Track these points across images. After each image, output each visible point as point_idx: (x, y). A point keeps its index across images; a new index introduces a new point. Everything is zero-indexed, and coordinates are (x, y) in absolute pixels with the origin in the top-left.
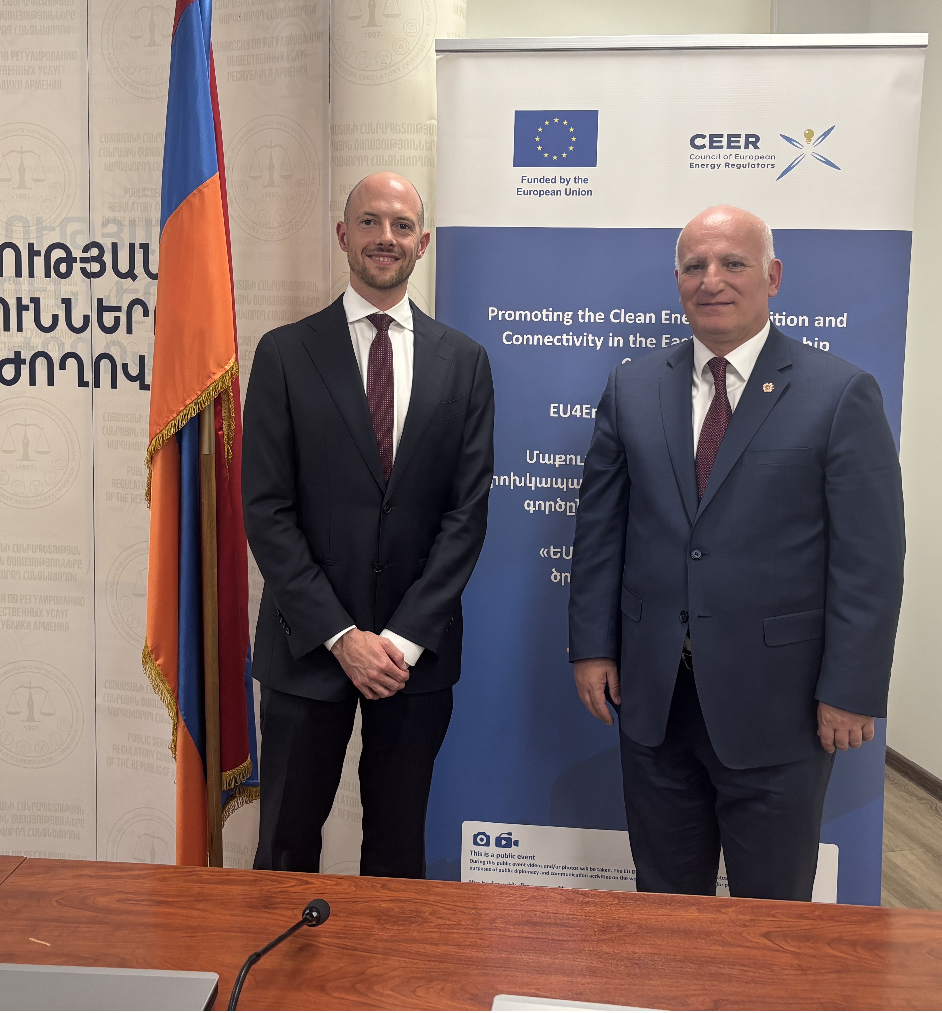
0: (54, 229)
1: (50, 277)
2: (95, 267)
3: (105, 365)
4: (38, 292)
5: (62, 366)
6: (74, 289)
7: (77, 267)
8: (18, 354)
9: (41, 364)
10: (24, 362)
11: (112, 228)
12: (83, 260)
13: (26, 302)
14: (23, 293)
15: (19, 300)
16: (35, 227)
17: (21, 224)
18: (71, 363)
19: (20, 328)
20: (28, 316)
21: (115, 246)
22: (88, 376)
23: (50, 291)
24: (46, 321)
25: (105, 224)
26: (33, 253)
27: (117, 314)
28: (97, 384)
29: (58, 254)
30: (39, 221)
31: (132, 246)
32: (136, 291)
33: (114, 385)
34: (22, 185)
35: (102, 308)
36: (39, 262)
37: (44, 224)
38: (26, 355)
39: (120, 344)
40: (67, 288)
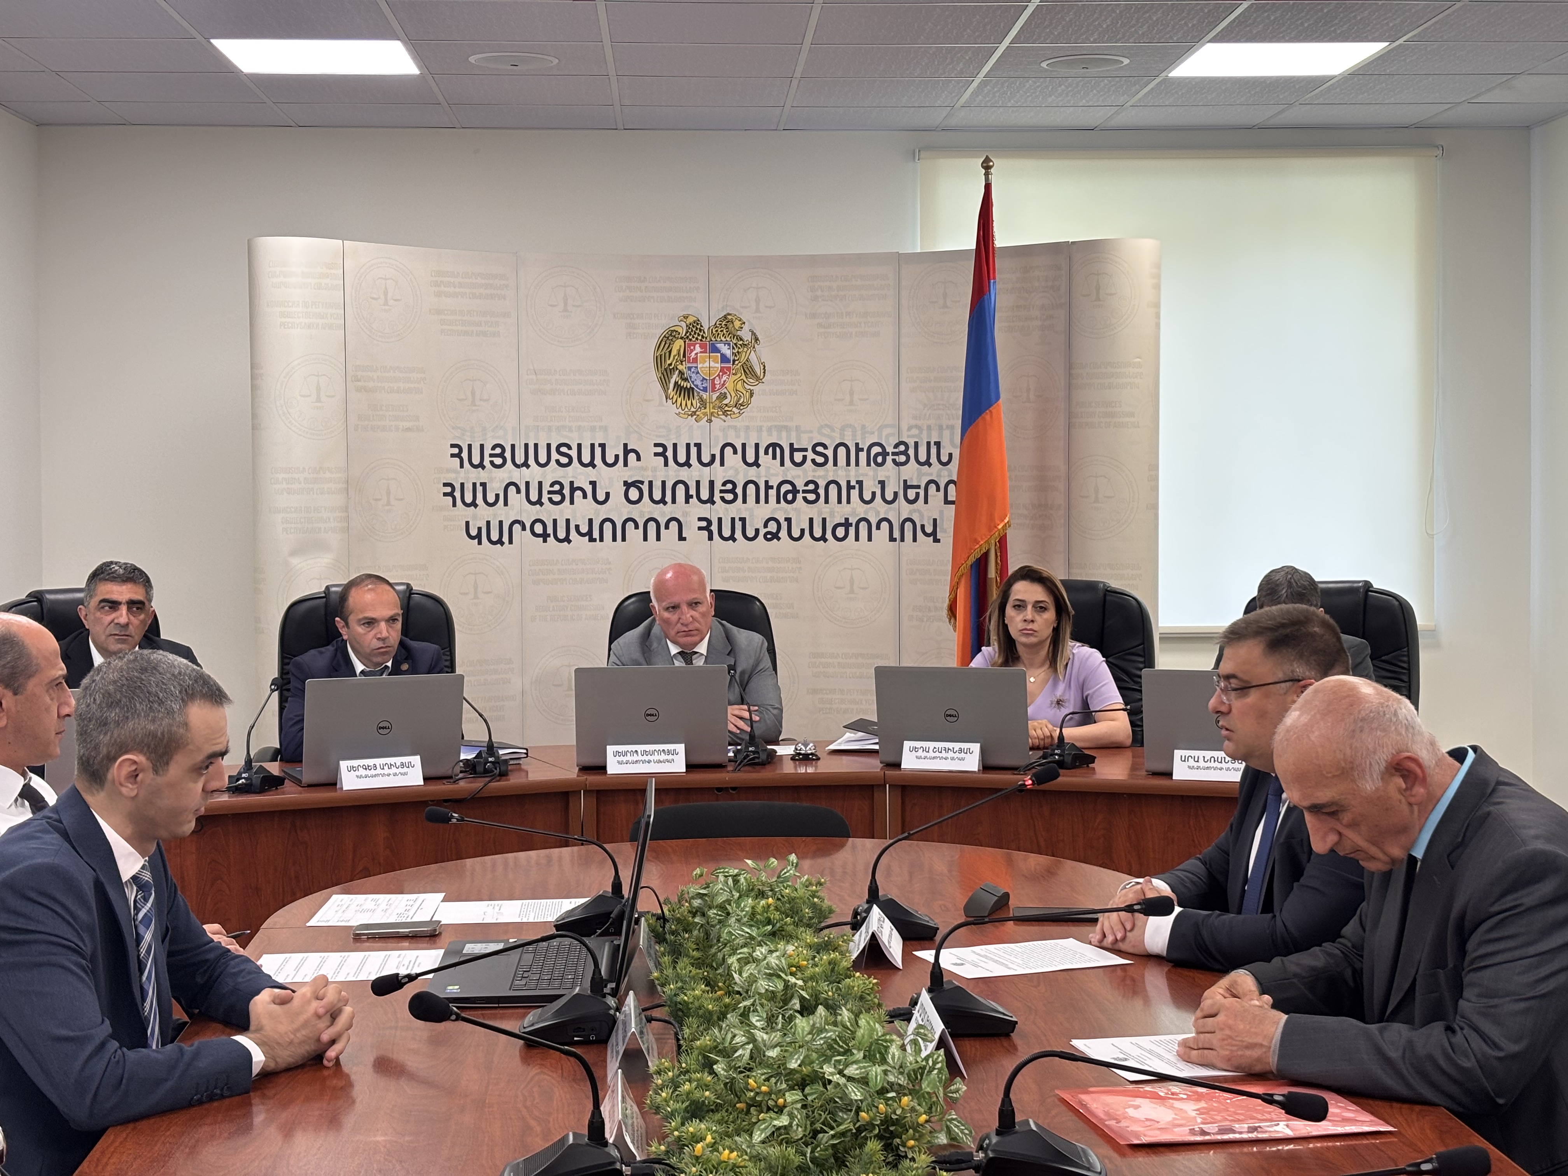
0: (873, 433)
1: (870, 466)
2: (903, 458)
3: (908, 526)
4: (862, 477)
5: (878, 528)
6: (887, 474)
8: (847, 519)
10: (851, 525)
11: (914, 432)
12: (894, 454)
13: (853, 483)
14: (851, 477)
15: (848, 482)
16: (860, 432)
17: (850, 430)
18: (885, 525)
19: (848, 502)
20: (855, 493)
21: (916, 444)
22: (896, 534)
23: (870, 475)
24: (867, 496)
25: (909, 429)
26: (858, 450)
27: (918, 490)
28: (902, 540)
30: (864, 427)
31: (929, 443)
32: (931, 474)
33: (915, 540)
34: (851, 403)
35: (907, 487)
36: (863, 456)
37: (867, 429)
38: (853, 520)
39: (919, 511)
40: (882, 473)
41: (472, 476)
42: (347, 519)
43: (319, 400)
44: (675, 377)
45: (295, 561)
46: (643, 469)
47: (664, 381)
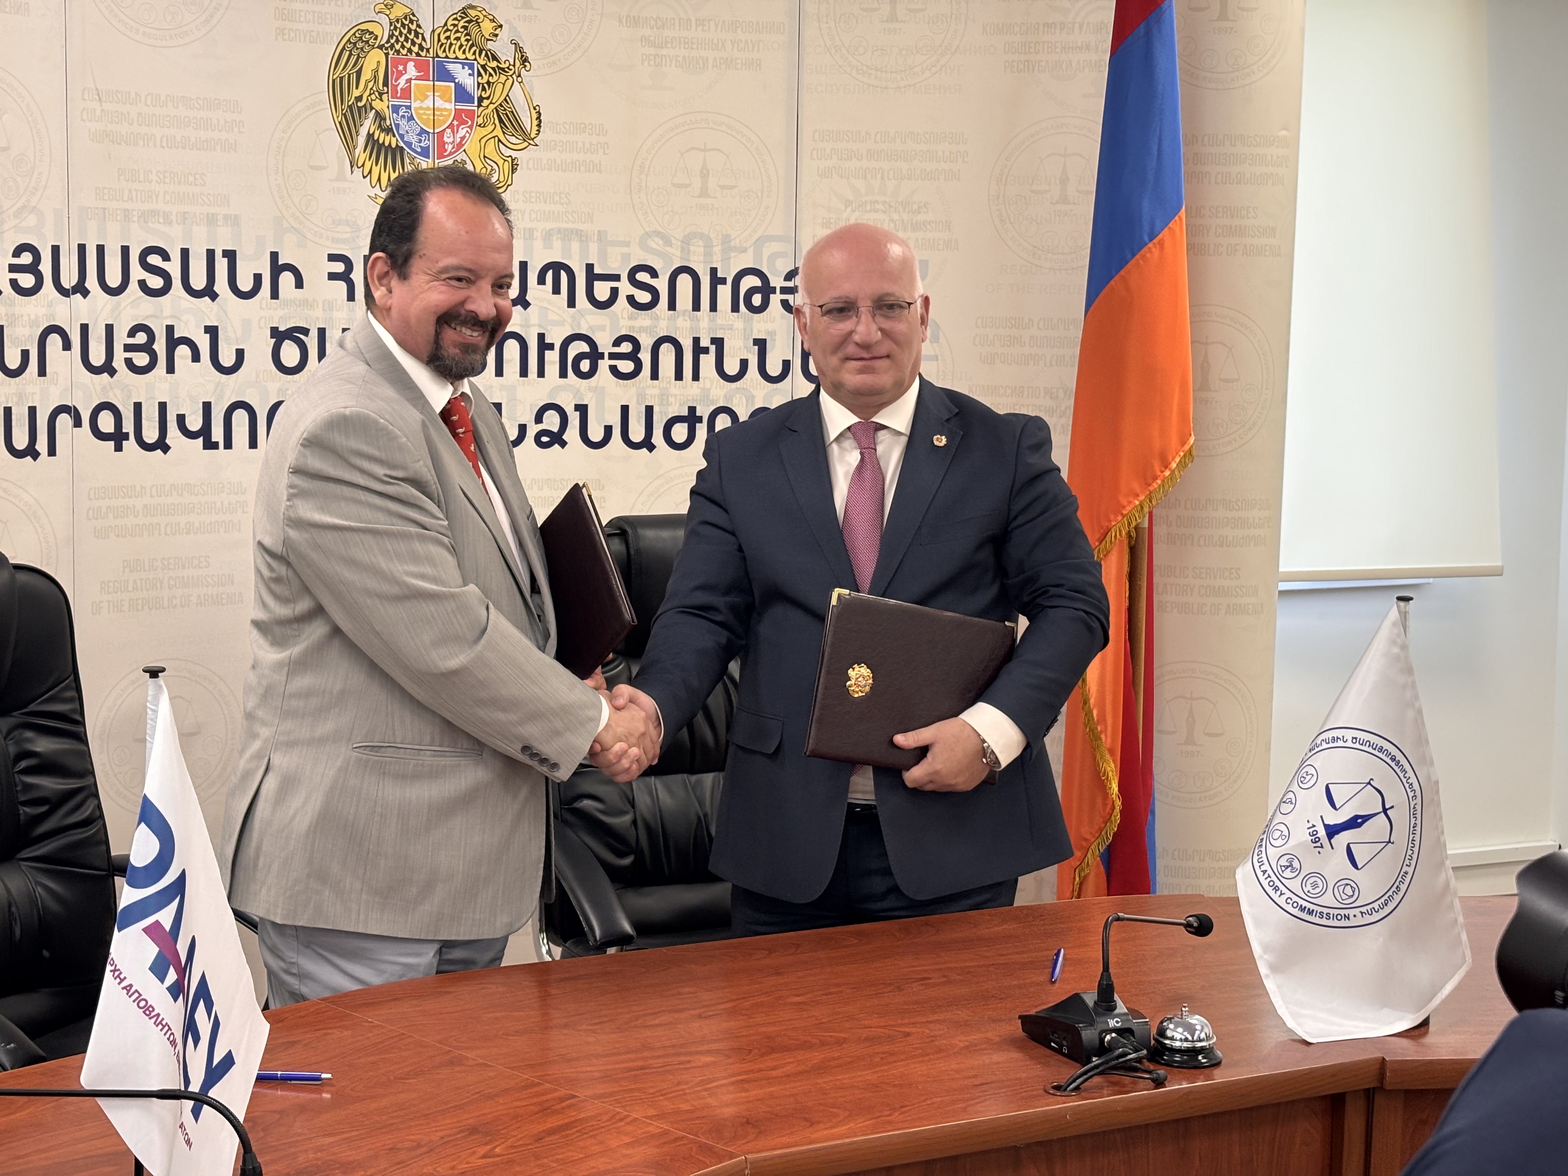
0: (745, 250)
1: (738, 311)
4: (722, 331)
6: (770, 327)
7: (775, 299)
8: (692, 410)
10: (700, 419)
12: (784, 290)
13: (705, 343)
14: (701, 331)
15: (696, 341)
16: (720, 247)
17: (701, 243)
19: (696, 377)
20: (708, 362)
23: (738, 329)
24: (732, 368)
26: (716, 280)
29: (750, 281)
30: (726, 239)
34: (704, 192)
36: (724, 293)
37: (732, 244)
38: (704, 412)
40: (761, 325)
44: (368, 125)
46: (306, 303)
47: (348, 131)
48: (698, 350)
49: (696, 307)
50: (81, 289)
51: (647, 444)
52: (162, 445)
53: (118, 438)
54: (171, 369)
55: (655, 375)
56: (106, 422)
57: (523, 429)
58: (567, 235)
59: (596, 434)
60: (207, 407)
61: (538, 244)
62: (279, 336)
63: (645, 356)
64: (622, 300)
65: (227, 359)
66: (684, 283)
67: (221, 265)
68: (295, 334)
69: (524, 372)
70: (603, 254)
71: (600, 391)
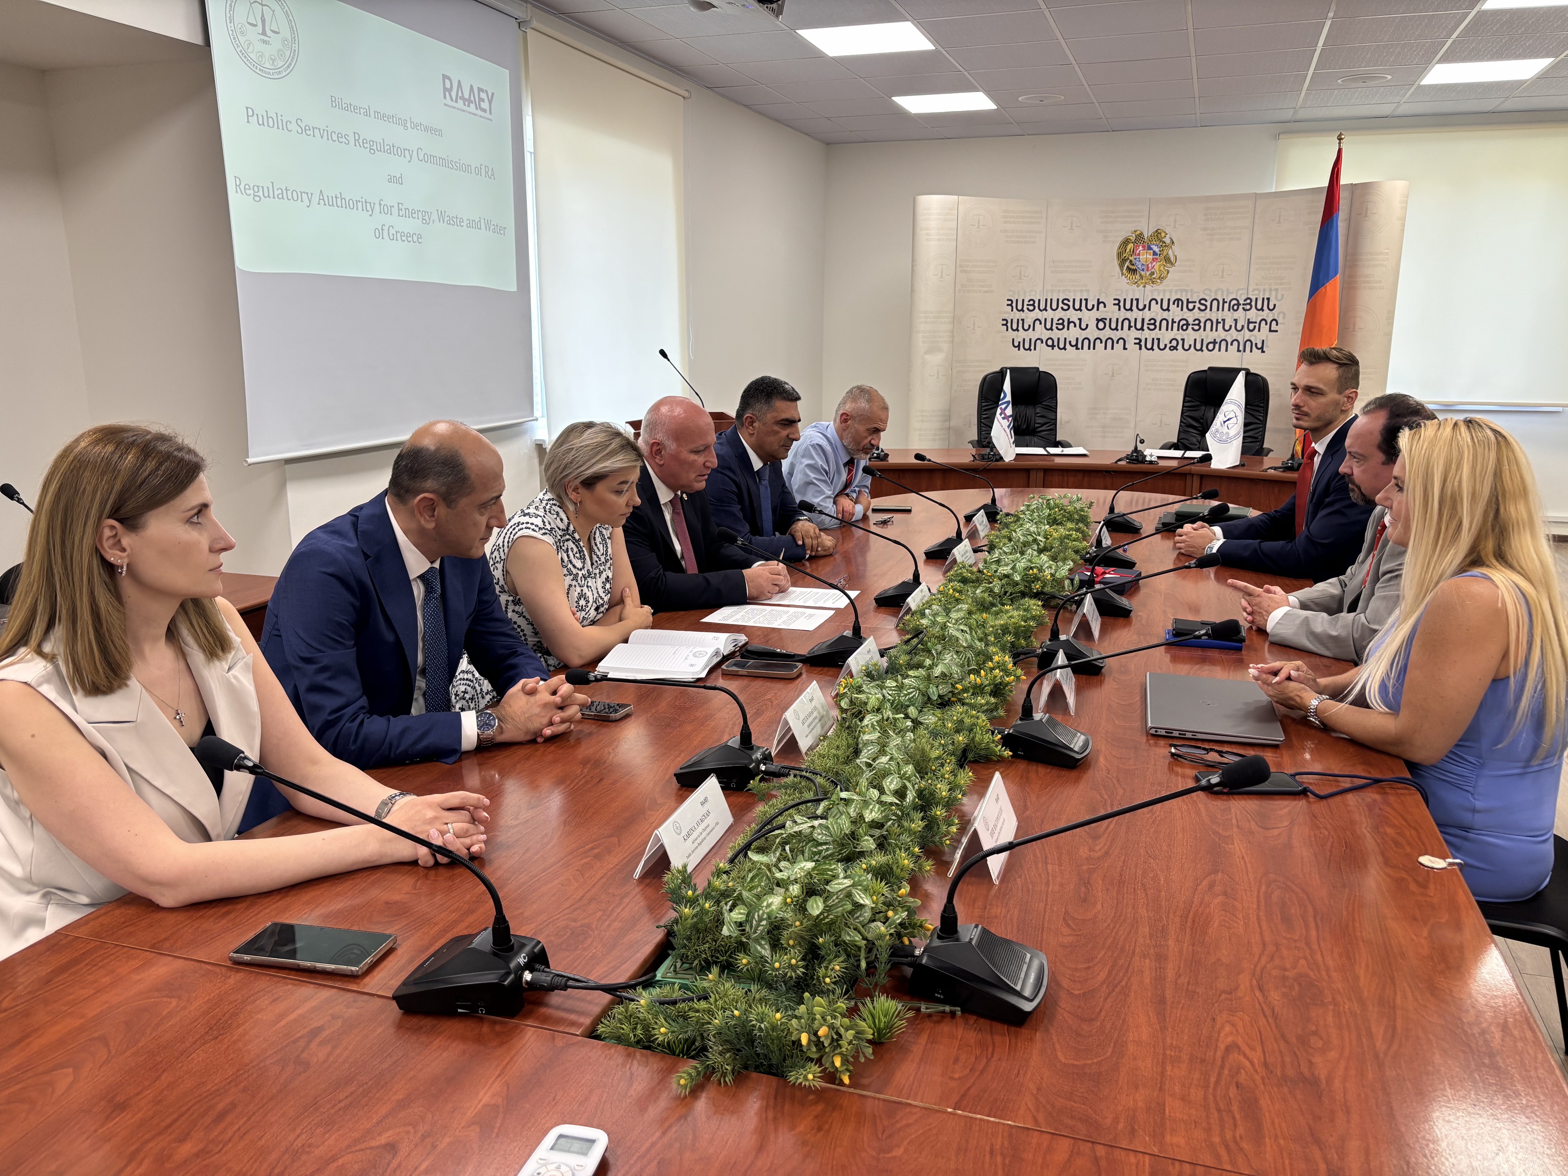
0: (1234, 293)
1: (1230, 311)
3: (1248, 344)
4: (1225, 317)
5: (1232, 344)
6: (1239, 315)
7: (1241, 307)
8: (1215, 340)
9: (1223, 344)
10: (1217, 343)
11: (1256, 292)
12: (1244, 304)
13: (1220, 320)
14: (1219, 317)
15: (1217, 320)
16: (1226, 292)
17: (1221, 291)
18: (1235, 343)
19: (1216, 330)
20: (1220, 326)
21: (1256, 299)
22: (1241, 348)
23: (1229, 316)
24: (1227, 328)
25: (1254, 290)
26: (1224, 302)
27: (1255, 324)
28: (1244, 351)
29: (1235, 302)
30: (1228, 290)
31: (1263, 299)
32: (1263, 316)
33: (1251, 351)
34: (1222, 277)
35: (1249, 322)
36: (1226, 305)
37: (1230, 291)
38: (1218, 340)
39: (1255, 336)
40: (1236, 315)
41: (1018, 315)
42: (953, 337)
43: (942, 277)
44: (1127, 264)
45: (927, 357)
46: (1107, 312)
47: (1121, 265)
48: (1218, 322)
49: (1218, 310)
50: (1045, 309)
51: (1201, 350)
52: (1064, 348)
53: (1053, 346)
54: (1068, 329)
55: (1205, 330)
56: (1050, 343)
57: (1166, 345)
58: (1182, 291)
59: (1186, 347)
60: (1077, 339)
61: (1173, 294)
62: (1098, 320)
63: (1202, 325)
64: (1196, 309)
65: (1083, 326)
66: (1215, 303)
67: (1084, 302)
68: (1103, 320)
69: (1167, 329)
70: (1192, 296)
71: (1188, 334)
